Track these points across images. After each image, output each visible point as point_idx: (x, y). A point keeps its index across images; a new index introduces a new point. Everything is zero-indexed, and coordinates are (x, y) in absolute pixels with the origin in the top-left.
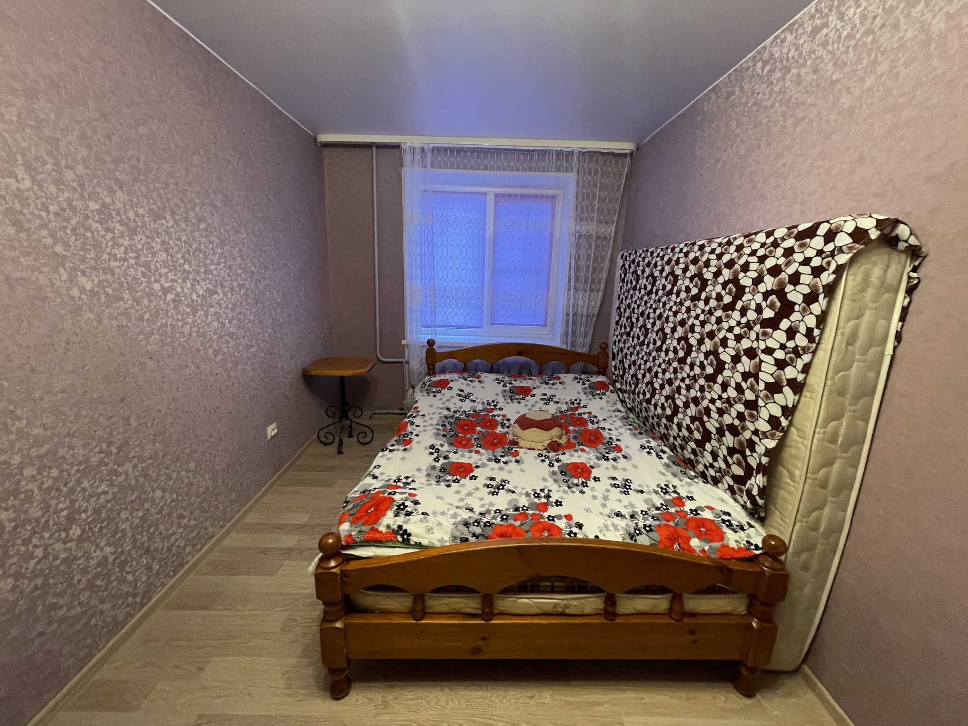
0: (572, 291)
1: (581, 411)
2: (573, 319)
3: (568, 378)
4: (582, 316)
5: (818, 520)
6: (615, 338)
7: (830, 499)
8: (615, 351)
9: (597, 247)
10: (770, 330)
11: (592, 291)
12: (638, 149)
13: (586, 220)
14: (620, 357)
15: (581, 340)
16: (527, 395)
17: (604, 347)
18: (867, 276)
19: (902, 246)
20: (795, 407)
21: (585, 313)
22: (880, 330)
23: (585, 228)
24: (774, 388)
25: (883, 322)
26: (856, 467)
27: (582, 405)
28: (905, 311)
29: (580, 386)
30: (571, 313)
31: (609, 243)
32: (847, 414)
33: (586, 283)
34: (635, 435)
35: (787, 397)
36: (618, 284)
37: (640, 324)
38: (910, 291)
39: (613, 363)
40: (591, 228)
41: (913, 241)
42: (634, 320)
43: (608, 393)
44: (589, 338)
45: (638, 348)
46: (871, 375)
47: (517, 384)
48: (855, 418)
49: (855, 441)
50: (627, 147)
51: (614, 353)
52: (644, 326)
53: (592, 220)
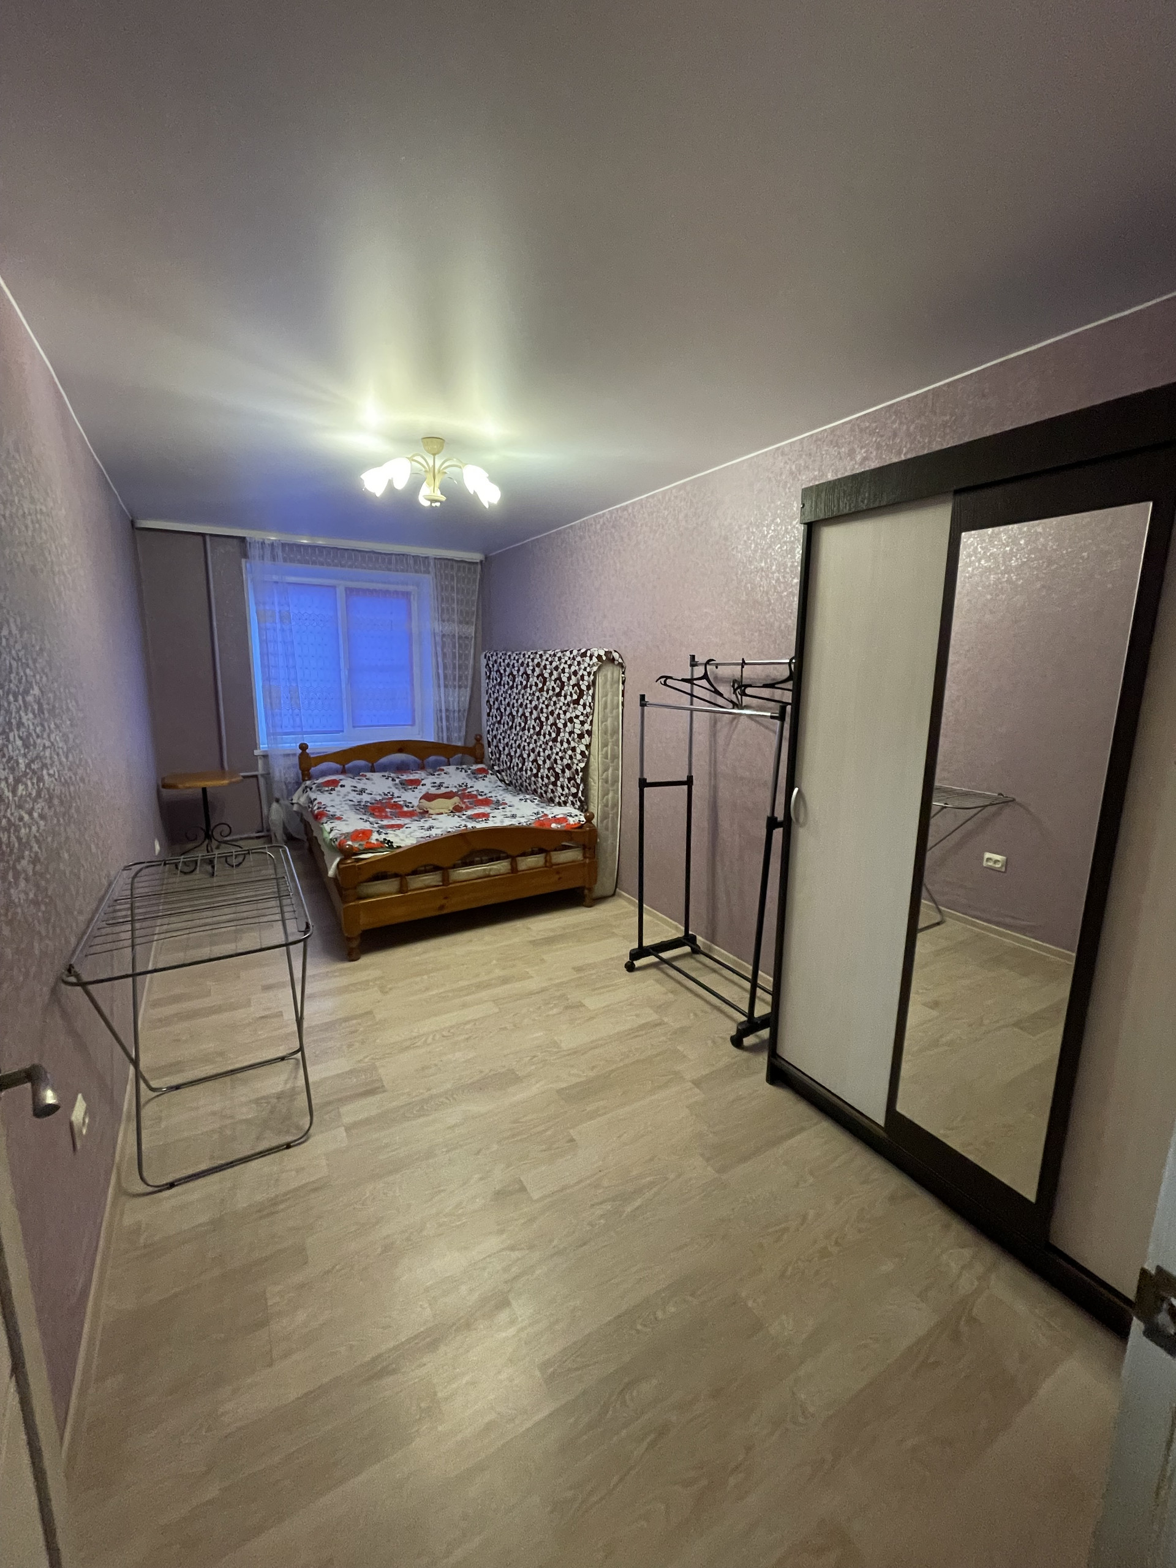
0: (442, 689)
1: (469, 790)
2: (445, 715)
3: (451, 769)
4: (454, 711)
5: (607, 800)
6: (488, 728)
7: (610, 788)
8: (490, 739)
9: (460, 646)
10: (576, 706)
11: (460, 687)
12: (486, 558)
13: (448, 620)
14: (495, 743)
15: (456, 735)
16: (419, 785)
17: (479, 739)
18: (606, 676)
19: (616, 662)
20: (590, 744)
21: (456, 708)
22: (615, 702)
23: (448, 628)
24: (581, 736)
25: (616, 698)
26: (618, 770)
27: (469, 786)
28: (623, 691)
29: (463, 774)
30: (443, 708)
31: (470, 642)
32: (610, 744)
33: (454, 679)
34: (515, 796)
35: (586, 740)
36: (484, 681)
37: (507, 713)
38: (623, 683)
39: (490, 750)
40: (455, 628)
41: (620, 660)
42: (503, 710)
43: (489, 776)
44: (463, 733)
45: (508, 732)
46: (616, 723)
47: (405, 777)
48: (613, 745)
49: (615, 757)
50: (477, 557)
51: (489, 742)
52: (511, 713)
53: (453, 621)
